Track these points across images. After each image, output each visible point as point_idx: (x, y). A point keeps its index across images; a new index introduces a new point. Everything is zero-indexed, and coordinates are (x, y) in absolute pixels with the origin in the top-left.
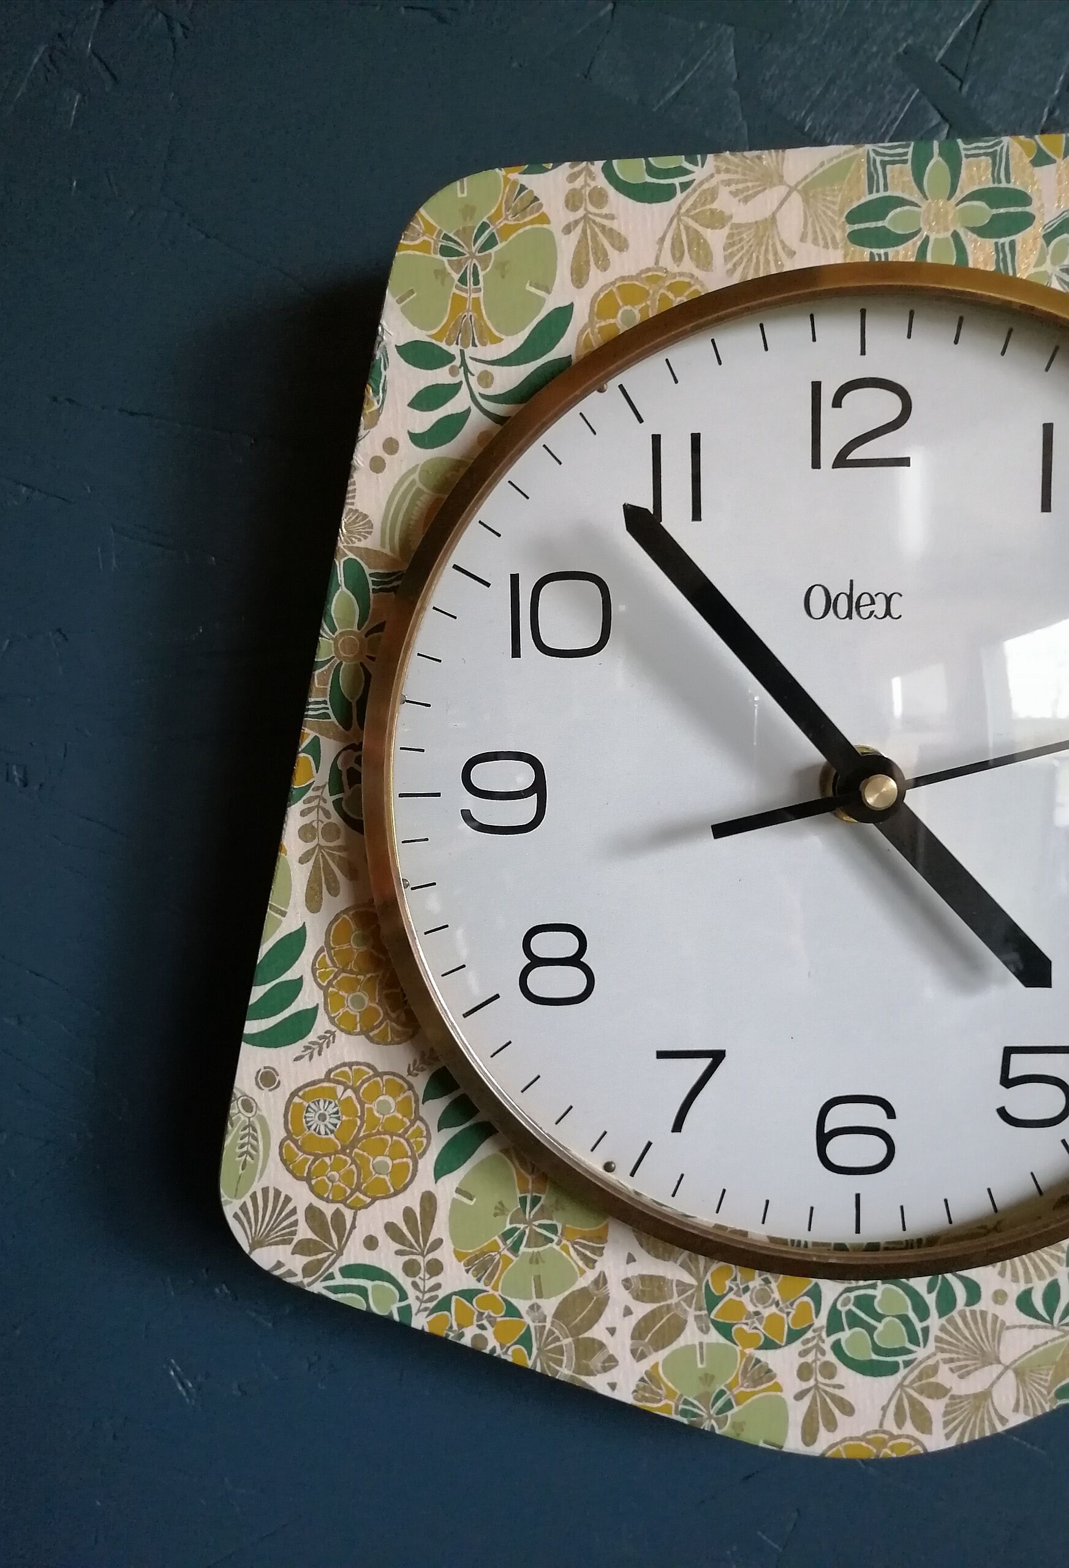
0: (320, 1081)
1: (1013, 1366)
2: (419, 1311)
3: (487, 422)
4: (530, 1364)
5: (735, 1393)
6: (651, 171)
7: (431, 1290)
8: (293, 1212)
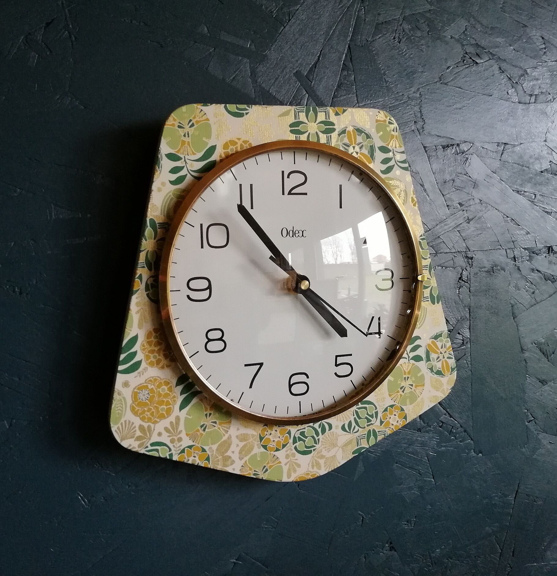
0: (143, 383)
1: (341, 447)
2: (175, 454)
3: (192, 178)
4: (209, 466)
5: (269, 466)
6: (237, 108)
7: (179, 447)
8: (135, 427)
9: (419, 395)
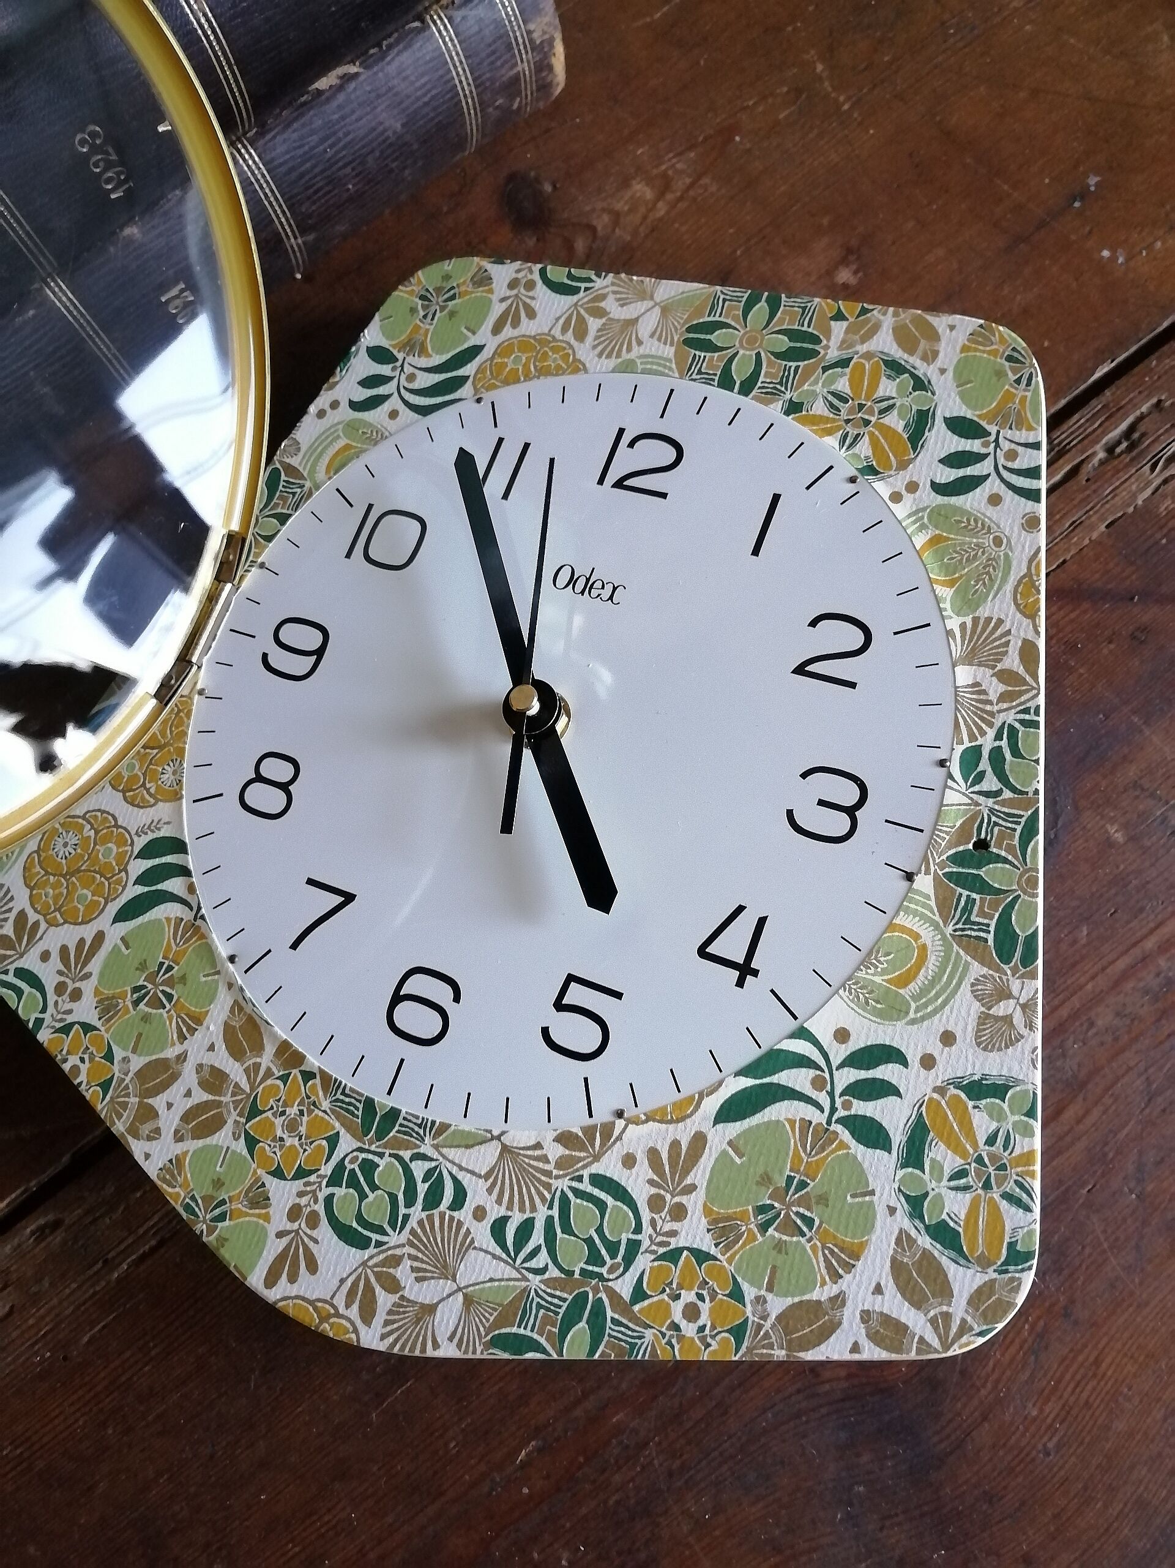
1: (465, 1291)
2: (48, 1027)
3: (400, 404)
4: (99, 1107)
5: (233, 1207)
6: (570, 276)
7: (65, 1013)
8: (10, 910)
9: (827, 1278)
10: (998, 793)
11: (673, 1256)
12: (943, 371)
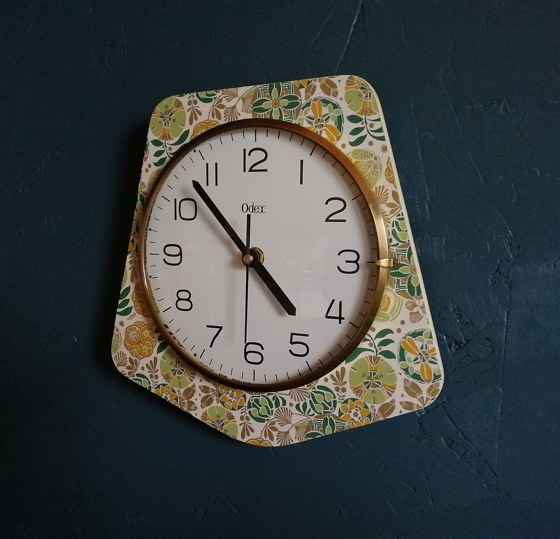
0: (133, 325)
1: (295, 425)
2: (153, 388)
3: (170, 159)
4: (177, 405)
5: (225, 421)
6: (207, 95)
7: (156, 382)
8: (126, 358)
9: (388, 396)
10: (398, 244)
11: (346, 402)
12: (341, 99)
